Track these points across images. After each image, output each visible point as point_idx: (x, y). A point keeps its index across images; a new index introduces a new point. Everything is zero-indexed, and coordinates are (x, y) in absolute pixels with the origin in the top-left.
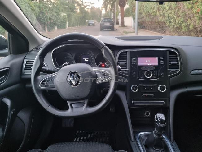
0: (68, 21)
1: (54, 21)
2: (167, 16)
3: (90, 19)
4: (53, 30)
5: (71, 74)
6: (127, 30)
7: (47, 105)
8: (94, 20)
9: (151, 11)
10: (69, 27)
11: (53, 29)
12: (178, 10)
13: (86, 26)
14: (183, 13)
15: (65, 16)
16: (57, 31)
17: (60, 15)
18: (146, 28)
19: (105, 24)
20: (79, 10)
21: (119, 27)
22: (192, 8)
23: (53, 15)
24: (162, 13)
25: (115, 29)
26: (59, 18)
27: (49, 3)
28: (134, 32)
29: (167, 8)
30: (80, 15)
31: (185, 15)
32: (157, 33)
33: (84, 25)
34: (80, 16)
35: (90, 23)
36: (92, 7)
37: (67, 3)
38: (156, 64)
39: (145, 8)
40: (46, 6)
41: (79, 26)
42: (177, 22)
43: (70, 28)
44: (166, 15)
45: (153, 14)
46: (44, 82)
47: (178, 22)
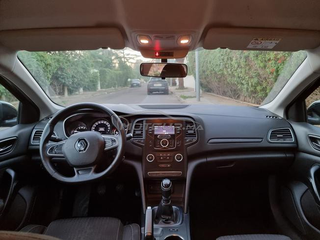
0: (101, 81)
1: (79, 80)
2: (237, 76)
3: (133, 78)
4: (77, 93)
5: (79, 140)
6: (186, 94)
7: (54, 171)
8: (140, 79)
9: (217, 69)
10: (101, 88)
11: (76, 91)
12: (249, 69)
13: (128, 88)
14: (256, 74)
15: (95, 72)
16: (83, 94)
17: (88, 72)
18: (213, 91)
19: (155, 85)
20: (117, 65)
21: (176, 89)
22: (265, 67)
23: (78, 72)
24: (230, 72)
25: (169, 92)
26: (86, 77)
27: (73, 55)
28: (195, 97)
29: (236, 66)
30: (118, 72)
31: (259, 75)
32: (228, 98)
33: (124, 86)
34: (120, 73)
35: (134, 84)
36: (138, 60)
37: (100, 55)
38: (173, 133)
39: (209, 65)
40: (69, 61)
41: (116, 88)
42: (250, 84)
43: (104, 90)
44: (235, 74)
45: (219, 73)
46: (52, 149)
47: (252, 84)
